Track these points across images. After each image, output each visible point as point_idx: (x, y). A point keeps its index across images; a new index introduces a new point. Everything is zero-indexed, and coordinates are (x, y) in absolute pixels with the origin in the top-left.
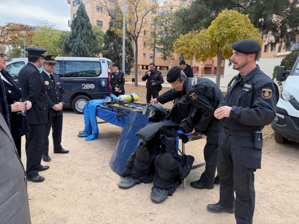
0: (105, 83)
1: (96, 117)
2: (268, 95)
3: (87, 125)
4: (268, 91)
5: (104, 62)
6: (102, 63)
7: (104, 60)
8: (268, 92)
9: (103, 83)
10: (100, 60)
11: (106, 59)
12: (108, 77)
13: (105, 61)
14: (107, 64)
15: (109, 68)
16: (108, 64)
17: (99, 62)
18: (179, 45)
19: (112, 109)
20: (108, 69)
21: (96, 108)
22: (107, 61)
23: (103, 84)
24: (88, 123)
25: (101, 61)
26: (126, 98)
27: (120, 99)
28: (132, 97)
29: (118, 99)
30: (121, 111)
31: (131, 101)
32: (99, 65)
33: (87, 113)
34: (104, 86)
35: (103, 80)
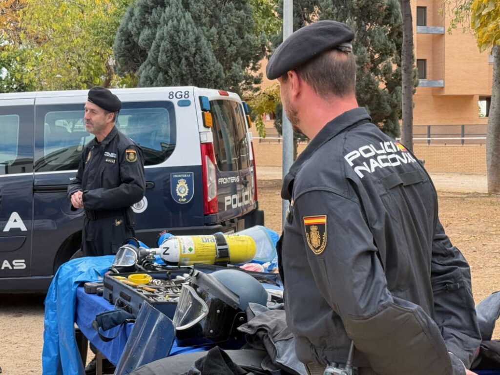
0: (190, 187)
1: (75, 323)
5: (185, 103)
6: (177, 109)
7: (187, 93)
9: (182, 190)
10: (171, 94)
11: (196, 88)
12: (200, 163)
13: (191, 99)
14: (200, 112)
15: (205, 126)
16: (203, 110)
17: (168, 106)
18: (489, 14)
20: (202, 129)
21: (76, 289)
22: (200, 98)
23: (179, 194)
25: (175, 101)
26: (190, 250)
27: (164, 254)
28: (218, 245)
29: (160, 254)
30: (128, 303)
31: (217, 260)
32: (167, 116)
33: (53, 313)
34: (185, 199)
35: (179, 176)
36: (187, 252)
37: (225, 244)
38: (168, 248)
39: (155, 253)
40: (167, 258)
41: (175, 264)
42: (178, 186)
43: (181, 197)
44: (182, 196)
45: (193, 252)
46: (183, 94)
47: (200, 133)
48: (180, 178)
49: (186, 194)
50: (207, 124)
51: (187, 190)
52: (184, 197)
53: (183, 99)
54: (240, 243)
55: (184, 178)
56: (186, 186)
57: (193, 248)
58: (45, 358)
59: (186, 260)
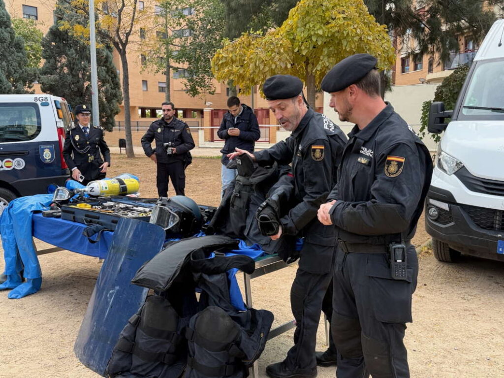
0: (52, 153)
1: (34, 238)
2: (396, 170)
3: (10, 259)
4: (396, 161)
5: (45, 104)
6: (41, 108)
7: (46, 98)
8: (396, 163)
9: (47, 155)
10: (36, 99)
11: (52, 96)
12: (57, 139)
13: (49, 101)
14: (55, 109)
15: (59, 118)
16: (57, 108)
17: (35, 106)
19: (73, 215)
20: (57, 119)
21: (32, 216)
22: (55, 101)
23: (45, 158)
24: (14, 255)
25: (39, 103)
26: (106, 188)
27: (91, 191)
28: (121, 185)
29: (87, 192)
30: (98, 220)
31: (121, 193)
32: (34, 111)
33: (10, 231)
34: (49, 161)
35: (45, 147)
36: (104, 189)
37: (124, 184)
38: (93, 188)
39: (85, 191)
40: (92, 193)
41: (97, 197)
42: (45, 153)
43: (46, 159)
44: (48, 158)
45: (108, 189)
46: (44, 99)
47: (56, 122)
48: (45, 148)
49: (50, 157)
50: (60, 117)
51: (51, 155)
52: (49, 159)
53: (44, 101)
54: (131, 183)
55: (48, 148)
56: (49, 153)
57: (107, 187)
58: (7, 258)
59: (103, 194)
